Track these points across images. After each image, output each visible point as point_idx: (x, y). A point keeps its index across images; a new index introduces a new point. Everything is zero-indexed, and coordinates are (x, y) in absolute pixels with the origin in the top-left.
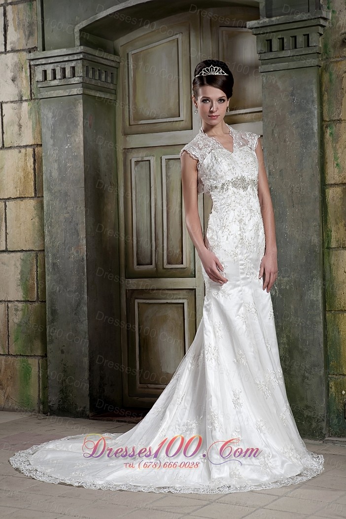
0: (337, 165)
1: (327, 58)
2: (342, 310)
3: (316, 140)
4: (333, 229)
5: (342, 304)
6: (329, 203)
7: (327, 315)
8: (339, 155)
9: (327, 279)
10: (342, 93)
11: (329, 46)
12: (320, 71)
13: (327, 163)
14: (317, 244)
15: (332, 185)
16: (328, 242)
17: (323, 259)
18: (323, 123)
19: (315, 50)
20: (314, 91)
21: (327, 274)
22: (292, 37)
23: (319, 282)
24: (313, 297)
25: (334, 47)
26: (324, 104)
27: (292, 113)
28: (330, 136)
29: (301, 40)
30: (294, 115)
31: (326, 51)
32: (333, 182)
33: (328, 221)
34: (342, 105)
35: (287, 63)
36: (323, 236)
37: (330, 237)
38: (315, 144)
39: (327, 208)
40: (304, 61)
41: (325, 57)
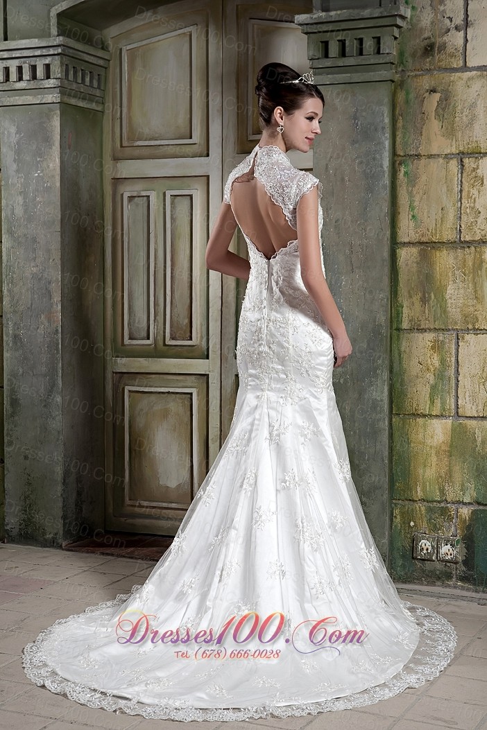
0: (413, 216)
1: (403, 70)
2: (414, 414)
3: (386, 180)
4: (405, 304)
5: (415, 405)
6: (400, 268)
7: (394, 420)
8: (416, 204)
9: (395, 371)
10: (422, 119)
11: (406, 55)
12: (393, 88)
13: (399, 213)
14: (383, 324)
16: (399, 321)
17: (391, 344)
18: (396, 158)
19: (387, 59)
20: (385, 115)
21: (396, 365)
22: (356, 39)
23: (386, 375)
24: (376, 395)
25: (413, 55)
26: (397, 133)
27: (354, 142)
28: (404, 176)
29: (369, 44)
30: (357, 145)
31: (402, 60)
32: (406, 240)
33: (399, 292)
34: (422, 135)
35: (349, 75)
36: (391, 313)
37: (401, 315)
38: (384, 186)
39: (398, 275)
40: (372, 73)
41: (400, 69)
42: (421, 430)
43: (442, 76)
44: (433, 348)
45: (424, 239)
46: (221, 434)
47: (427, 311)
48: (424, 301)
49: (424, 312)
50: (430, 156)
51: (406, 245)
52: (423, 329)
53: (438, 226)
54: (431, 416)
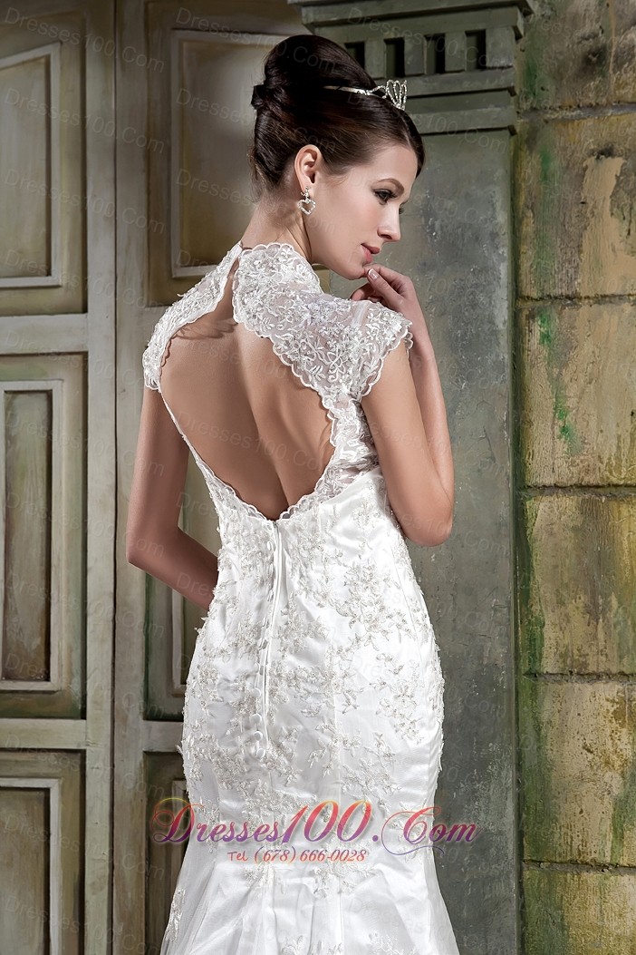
0: (564, 430)
1: (533, 109)
2: (574, 862)
3: (504, 354)
4: (549, 618)
5: (577, 842)
6: (536, 540)
7: (527, 874)
8: (571, 403)
9: (527, 764)
10: (581, 215)
11: (542, 74)
12: (513, 145)
13: (531, 423)
14: (500, 663)
15: (544, 490)
16: (534, 655)
17: (517, 705)
18: (520, 303)
19: (502, 81)
20: (498, 205)
21: (529, 751)
22: (428, 38)
23: (509, 776)
24: (485, 821)
25: (558, 75)
26: (524, 248)
28: (542, 342)
29: (457, 48)
30: (432, 275)
31: (532, 87)
32: (549, 481)
33: (533, 593)
34: (580, 252)
36: (516, 638)
37: (538, 642)
38: (499, 366)
39: (530, 556)
40: (467, 113)
41: (525, 106)
42: (594, 899)
43: (625, 120)
44: (618, 715)
45: (591, 479)
46: (112, 875)
47: (601, 635)
48: (594, 612)
49: (595, 637)
50: (602, 299)
51: (547, 491)
52: (594, 673)
53: (625, 450)
54: (616, 867)
